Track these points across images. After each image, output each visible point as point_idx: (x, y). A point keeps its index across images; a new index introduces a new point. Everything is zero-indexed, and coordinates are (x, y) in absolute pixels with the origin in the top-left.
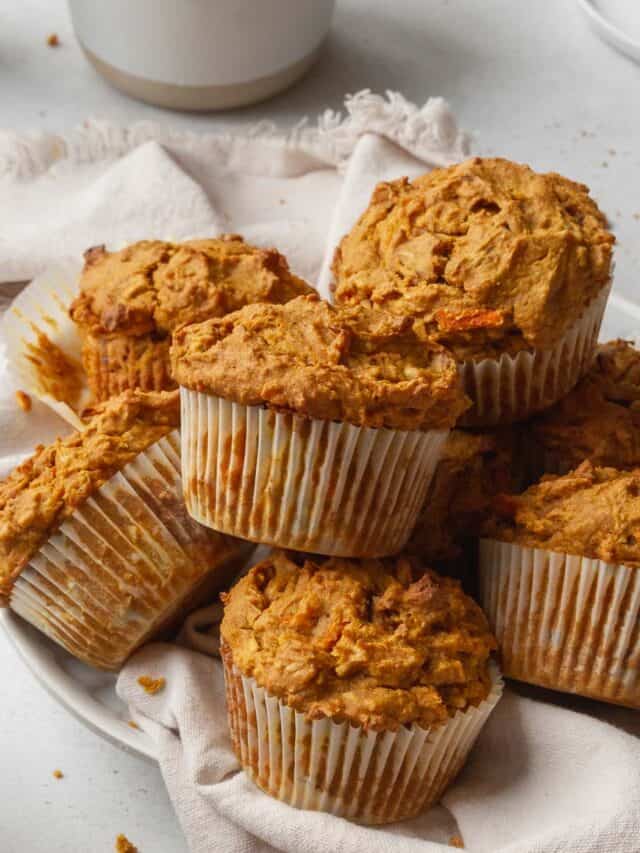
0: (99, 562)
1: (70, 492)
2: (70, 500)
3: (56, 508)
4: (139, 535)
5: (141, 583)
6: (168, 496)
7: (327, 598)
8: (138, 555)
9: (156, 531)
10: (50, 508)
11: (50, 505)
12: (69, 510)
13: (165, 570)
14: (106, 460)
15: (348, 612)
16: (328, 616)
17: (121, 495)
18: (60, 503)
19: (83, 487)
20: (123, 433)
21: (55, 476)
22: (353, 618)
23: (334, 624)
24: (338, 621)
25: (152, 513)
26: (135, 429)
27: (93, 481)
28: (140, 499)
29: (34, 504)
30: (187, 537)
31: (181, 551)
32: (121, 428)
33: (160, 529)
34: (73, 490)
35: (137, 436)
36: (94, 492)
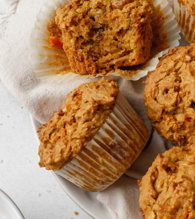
0: (88, 172)
1: (74, 149)
2: (74, 152)
3: (69, 155)
4: (103, 161)
5: (105, 177)
6: (113, 144)
7: (181, 201)
8: (103, 168)
9: (109, 158)
10: (67, 155)
11: (67, 154)
12: (74, 155)
13: (114, 171)
14: (87, 136)
15: (190, 208)
16: (182, 208)
17: (94, 147)
18: (70, 153)
19: (79, 147)
20: (92, 119)
21: (66, 135)
22: (192, 210)
23: (185, 212)
24: (186, 211)
25: (107, 153)
26: (97, 116)
27: (83, 143)
28: (102, 148)
29: (60, 155)
30: (121, 158)
31: (120, 164)
32: (91, 117)
33: (111, 158)
34: (75, 149)
35: (98, 120)
36: (83, 148)
